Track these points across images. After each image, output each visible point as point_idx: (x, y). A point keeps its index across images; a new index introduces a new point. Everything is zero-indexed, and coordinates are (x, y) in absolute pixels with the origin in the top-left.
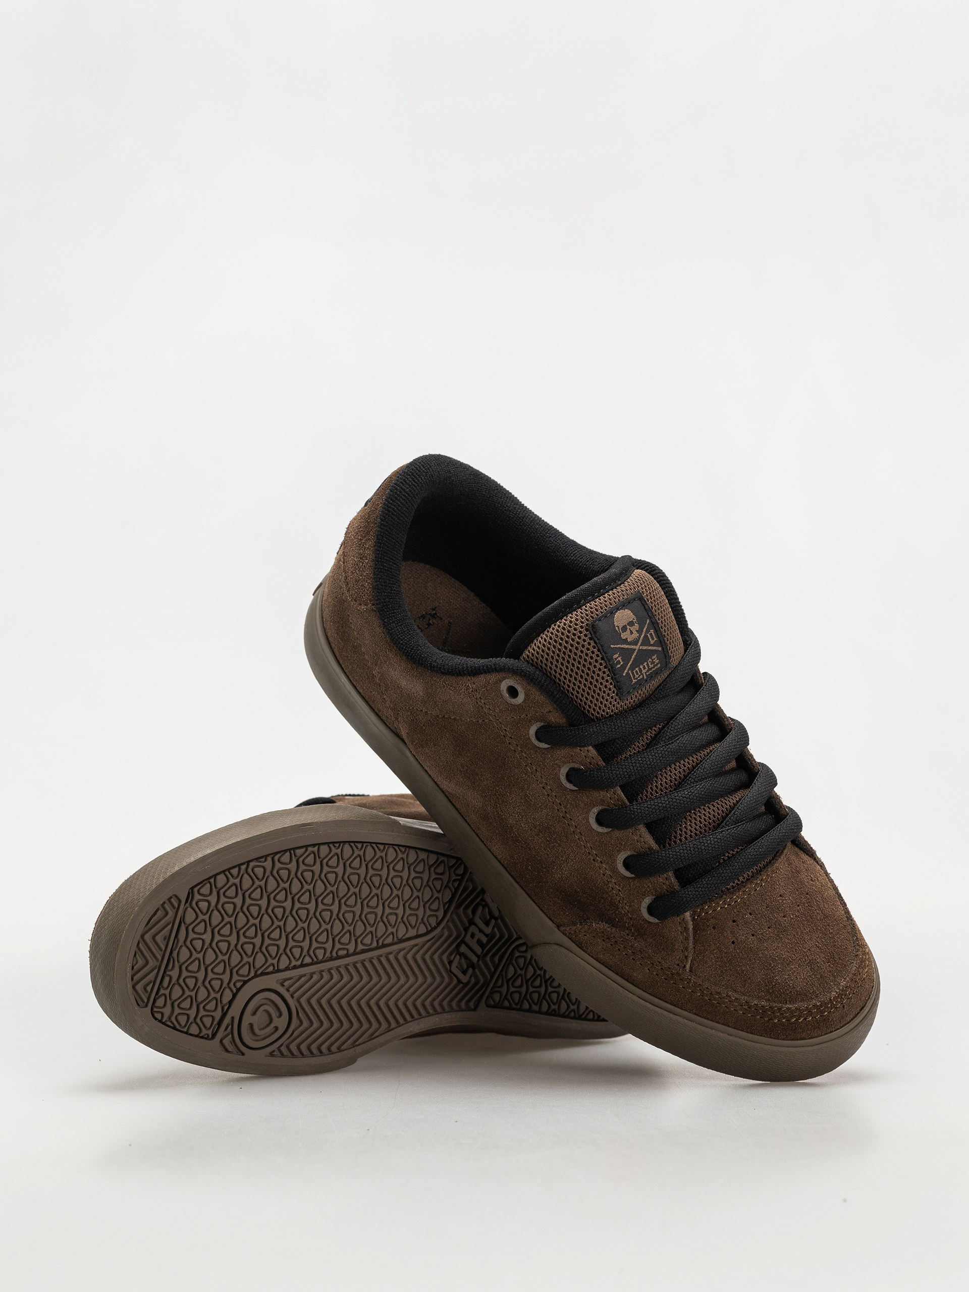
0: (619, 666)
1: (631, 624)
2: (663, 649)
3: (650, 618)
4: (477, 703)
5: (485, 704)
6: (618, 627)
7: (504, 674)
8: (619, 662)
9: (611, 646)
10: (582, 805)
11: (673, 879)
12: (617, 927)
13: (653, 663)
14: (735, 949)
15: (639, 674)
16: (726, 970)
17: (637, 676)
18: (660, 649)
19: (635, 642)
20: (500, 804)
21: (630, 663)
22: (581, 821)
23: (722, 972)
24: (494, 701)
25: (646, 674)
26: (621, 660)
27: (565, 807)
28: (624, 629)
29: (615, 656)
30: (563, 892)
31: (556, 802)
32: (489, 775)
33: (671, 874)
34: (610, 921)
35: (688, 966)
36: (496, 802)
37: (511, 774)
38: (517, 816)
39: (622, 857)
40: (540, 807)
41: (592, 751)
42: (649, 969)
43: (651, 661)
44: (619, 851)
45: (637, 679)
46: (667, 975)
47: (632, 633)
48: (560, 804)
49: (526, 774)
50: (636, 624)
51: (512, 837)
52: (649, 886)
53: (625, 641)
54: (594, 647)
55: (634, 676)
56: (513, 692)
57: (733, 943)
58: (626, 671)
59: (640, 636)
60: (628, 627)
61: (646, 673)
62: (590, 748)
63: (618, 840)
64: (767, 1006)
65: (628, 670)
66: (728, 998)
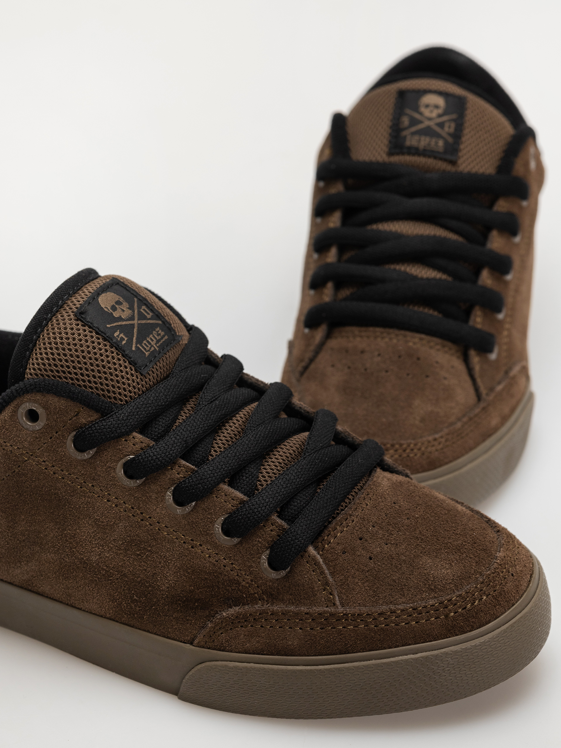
0: (124, 342)
1: (119, 303)
2: (162, 321)
3: (137, 297)
4: (4, 449)
5: (11, 446)
6: (107, 308)
7: (15, 402)
8: (122, 339)
9: (108, 326)
10: (154, 496)
11: (279, 521)
12: (248, 604)
13: (159, 335)
14: (375, 564)
15: (150, 346)
16: (377, 588)
17: (147, 349)
18: (160, 322)
19: (132, 318)
20: (75, 548)
21: (134, 338)
22: (161, 513)
23: (374, 591)
24: (19, 437)
25: (156, 346)
26: (124, 337)
27: (139, 508)
28: (114, 308)
29: (116, 334)
30: (179, 600)
31: (127, 508)
32: (52, 524)
33: (275, 517)
34: (237, 602)
35: (338, 603)
36: (71, 548)
37: (71, 507)
38: (97, 548)
39: (218, 528)
40: (114, 523)
41: (138, 436)
42: (301, 629)
43: (156, 333)
44: (213, 522)
45: (149, 351)
46: (321, 623)
47: (123, 311)
48: (133, 508)
49: (85, 497)
50: (124, 303)
51: (104, 575)
52: (259, 541)
53: (120, 319)
54: (91, 332)
55: (145, 349)
56: (33, 416)
57: (370, 558)
58: (134, 346)
59: (134, 311)
60: (117, 306)
61: (156, 344)
62: (135, 434)
63: (206, 511)
64: (436, 603)
65: (136, 344)
66: (394, 614)
